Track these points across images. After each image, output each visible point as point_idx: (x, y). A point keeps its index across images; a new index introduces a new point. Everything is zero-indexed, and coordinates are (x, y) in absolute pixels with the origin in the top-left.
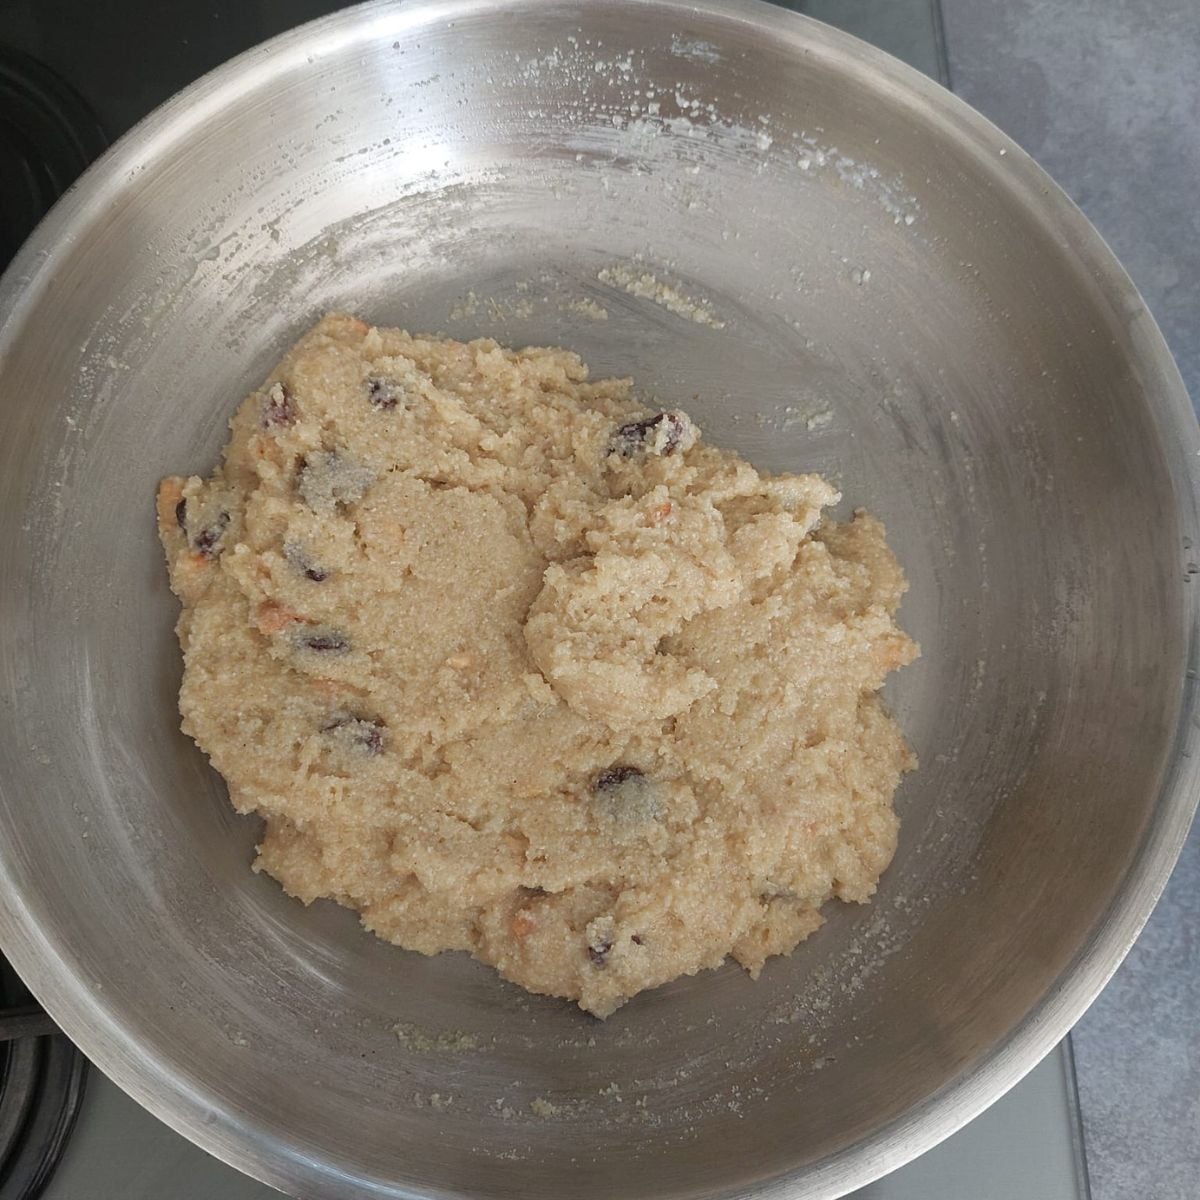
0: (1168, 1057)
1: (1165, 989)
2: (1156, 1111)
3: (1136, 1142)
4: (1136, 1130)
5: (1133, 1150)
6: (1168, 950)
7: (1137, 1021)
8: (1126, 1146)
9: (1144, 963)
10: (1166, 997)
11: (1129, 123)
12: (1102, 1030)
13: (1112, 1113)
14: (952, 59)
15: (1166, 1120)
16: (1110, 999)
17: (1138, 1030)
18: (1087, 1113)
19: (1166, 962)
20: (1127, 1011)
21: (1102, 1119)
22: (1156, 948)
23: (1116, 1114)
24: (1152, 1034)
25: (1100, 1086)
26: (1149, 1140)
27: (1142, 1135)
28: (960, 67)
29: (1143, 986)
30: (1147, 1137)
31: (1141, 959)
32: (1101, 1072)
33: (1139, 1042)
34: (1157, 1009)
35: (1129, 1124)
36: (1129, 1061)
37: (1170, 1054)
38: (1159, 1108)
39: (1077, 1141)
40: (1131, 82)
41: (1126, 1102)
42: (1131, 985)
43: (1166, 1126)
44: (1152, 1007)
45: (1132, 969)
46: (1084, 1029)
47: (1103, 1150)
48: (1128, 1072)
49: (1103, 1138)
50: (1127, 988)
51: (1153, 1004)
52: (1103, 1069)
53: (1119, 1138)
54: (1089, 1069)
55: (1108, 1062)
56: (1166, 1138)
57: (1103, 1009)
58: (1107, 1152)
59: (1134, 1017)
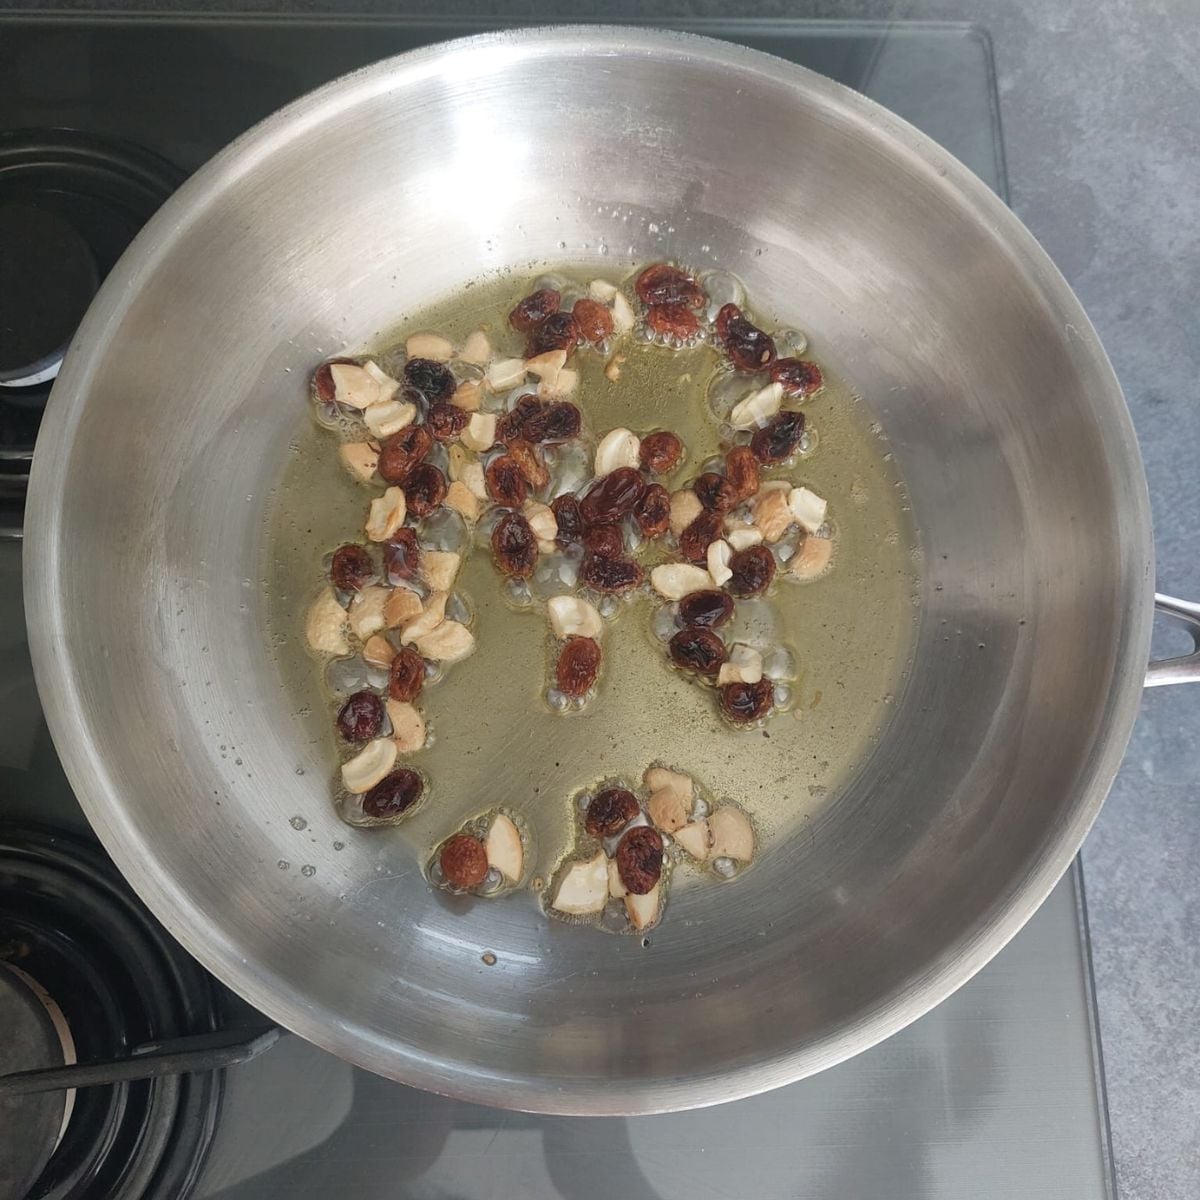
0: (1190, 1106)
1: (1188, 1044)
2: (1179, 1156)
3: (1161, 1183)
4: (1160, 1172)
5: (1158, 1190)
6: (1192, 1010)
7: (1163, 1073)
8: (1151, 1186)
9: (1170, 1020)
10: (1189, 1052)
11: (1171, 244)
12: (1131, 1081)
13: (1140, 1156)
14: (1012, 180)
15: (1188, 1163)
16: (1139, 1052)
17: (1164, 1081)
18: (1117, 1156)
19: (1190, 1020)
20: (1155, 1064)
21: (1131, 1162)
22: (1181, 1007)
23: (1144, 1157)
24: (1177, 1086)
25: (1129, 1131)
26: (1172, 1181)
27: (1166, 1177)
28: (1017, 188)
29: (1169, 1041)
30: (1170, 1179)
31: (1168, 1017)
32: (1131, 1119)
33: (1165, 1092)
34: (1181, 1063)
35: (1154, 1166)
36: (1155, 1110)
37: (1192, 1104)
38: (1182, 1153)
39: (1109, 1181)
40: (1173, 206)
41: (1152, 1147)
42: (1159, 1040)
43: (1187, 1169)
44: (1176, 1061)
45: (1160, 1026)
46: (1116, 1080)
47: (1131, 1189)
48: (1154, 1119)
49: (1132, 1179)
50: (1155, 1043)
51: (1178, 1057)
52: (1132, 1116)
53: (1145, 1179)
54: (1120, 1116)
55: (1136, 1110)
56: (1187, 1180)
57: (1133, 1062)
58: (1134, 1191)
59: (1161, 1069)
